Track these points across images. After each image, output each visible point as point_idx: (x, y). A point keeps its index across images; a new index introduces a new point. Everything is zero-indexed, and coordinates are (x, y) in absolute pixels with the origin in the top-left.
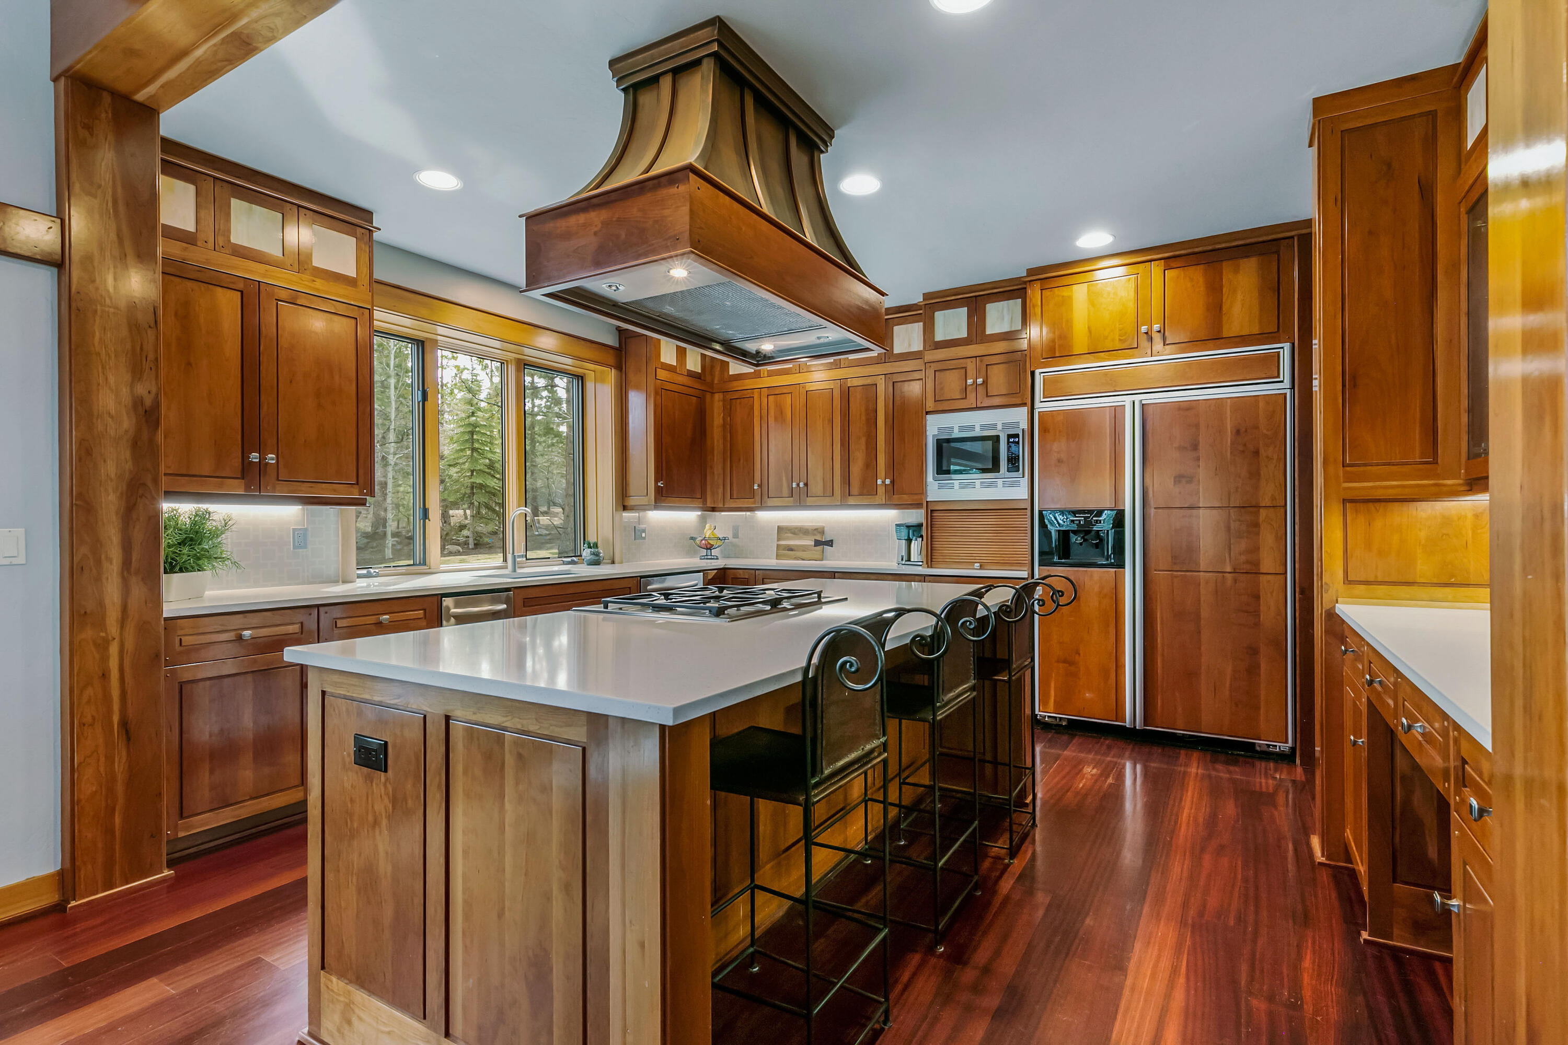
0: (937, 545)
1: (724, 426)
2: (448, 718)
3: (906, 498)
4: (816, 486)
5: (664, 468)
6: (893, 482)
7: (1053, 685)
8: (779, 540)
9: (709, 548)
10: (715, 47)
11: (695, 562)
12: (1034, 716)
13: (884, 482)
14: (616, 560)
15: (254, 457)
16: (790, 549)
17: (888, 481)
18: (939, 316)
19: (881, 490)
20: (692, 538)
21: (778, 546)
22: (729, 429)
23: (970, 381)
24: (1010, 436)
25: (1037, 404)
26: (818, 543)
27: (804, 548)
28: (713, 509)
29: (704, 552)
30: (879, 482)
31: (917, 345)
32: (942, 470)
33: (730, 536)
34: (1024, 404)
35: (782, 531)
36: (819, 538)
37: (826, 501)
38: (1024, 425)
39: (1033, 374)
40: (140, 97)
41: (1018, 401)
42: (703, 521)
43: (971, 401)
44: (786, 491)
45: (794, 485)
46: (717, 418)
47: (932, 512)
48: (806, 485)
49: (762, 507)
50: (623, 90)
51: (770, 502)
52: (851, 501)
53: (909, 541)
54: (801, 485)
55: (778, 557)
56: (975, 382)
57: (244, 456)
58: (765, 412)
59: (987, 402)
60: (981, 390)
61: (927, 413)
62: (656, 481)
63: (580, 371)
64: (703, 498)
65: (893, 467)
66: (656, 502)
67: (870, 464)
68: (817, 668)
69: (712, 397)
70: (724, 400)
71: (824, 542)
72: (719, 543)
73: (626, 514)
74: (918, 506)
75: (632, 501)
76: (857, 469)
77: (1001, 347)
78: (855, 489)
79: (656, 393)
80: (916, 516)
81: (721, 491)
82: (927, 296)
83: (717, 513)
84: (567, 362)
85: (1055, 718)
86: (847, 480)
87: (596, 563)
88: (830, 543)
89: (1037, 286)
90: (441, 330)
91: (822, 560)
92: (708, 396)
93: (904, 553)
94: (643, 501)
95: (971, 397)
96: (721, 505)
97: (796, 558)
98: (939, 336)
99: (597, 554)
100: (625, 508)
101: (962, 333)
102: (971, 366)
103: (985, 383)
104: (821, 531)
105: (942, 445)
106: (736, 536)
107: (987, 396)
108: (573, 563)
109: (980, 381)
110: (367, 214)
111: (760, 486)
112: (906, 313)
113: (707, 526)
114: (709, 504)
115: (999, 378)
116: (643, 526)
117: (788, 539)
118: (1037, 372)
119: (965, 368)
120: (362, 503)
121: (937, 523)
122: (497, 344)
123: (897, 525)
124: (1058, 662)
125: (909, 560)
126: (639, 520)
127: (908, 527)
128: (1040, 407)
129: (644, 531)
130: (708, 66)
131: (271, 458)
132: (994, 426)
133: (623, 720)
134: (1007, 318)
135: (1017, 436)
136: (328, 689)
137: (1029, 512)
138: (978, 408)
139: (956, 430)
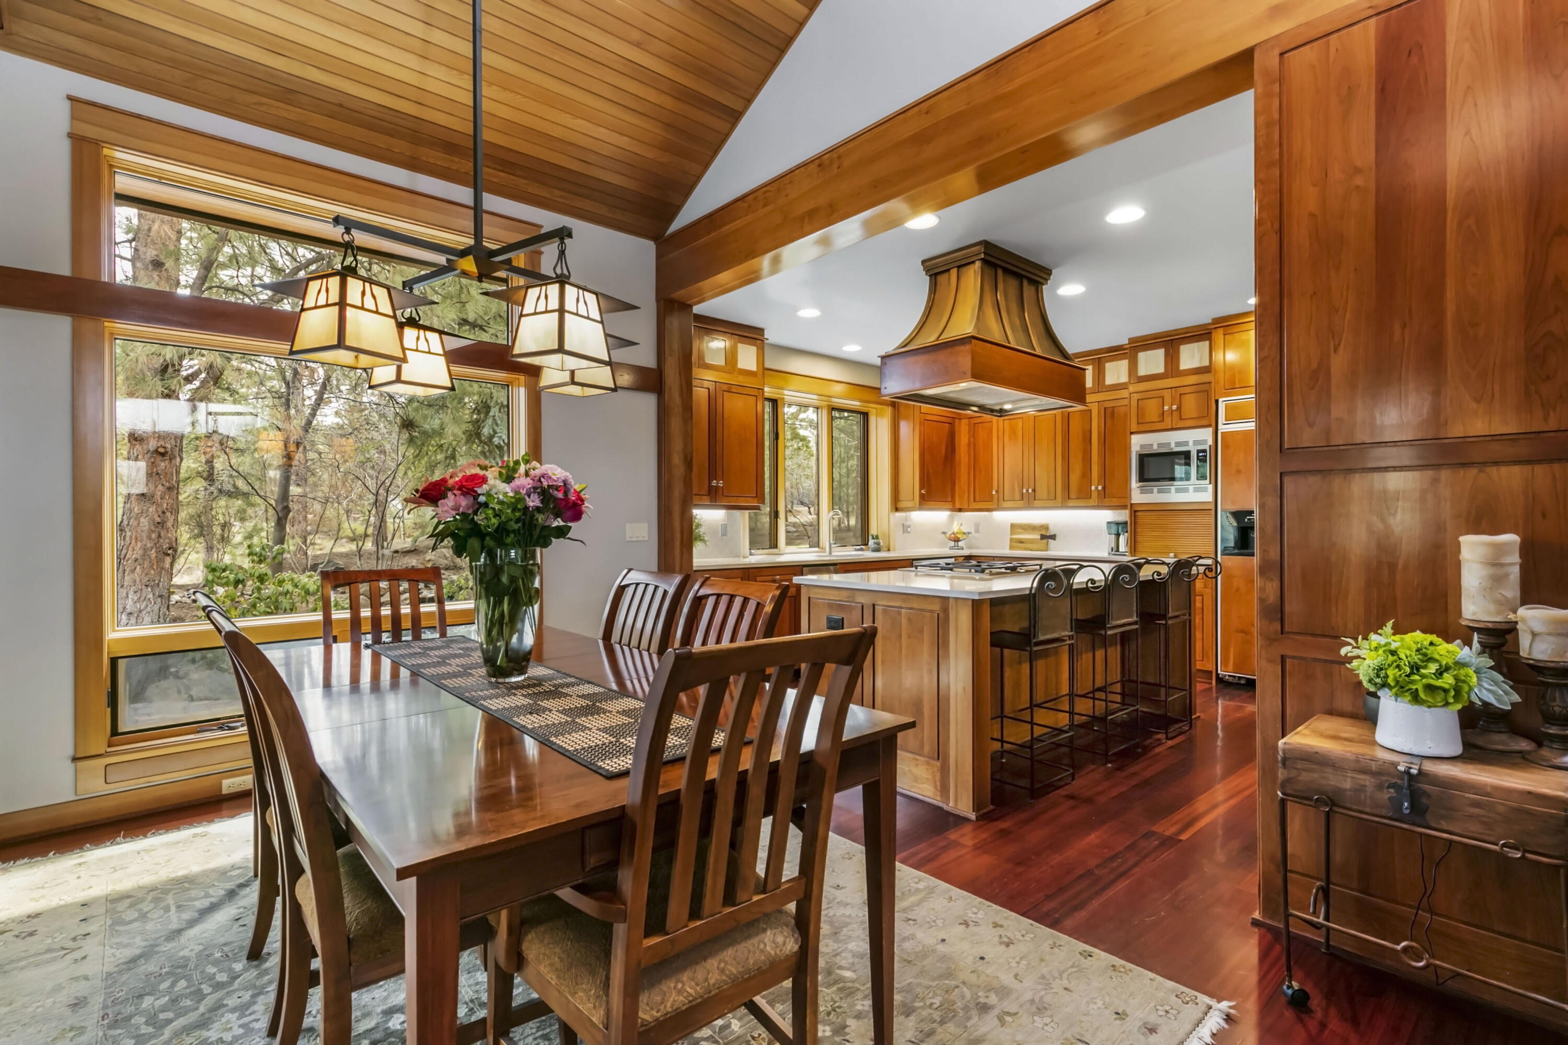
0: (1139, 538)
1: (969, 444)
2: (874, 605)
3: (1115, 502)
4: (1042, 491)
5: (925, 480)
6: (1104, 488)
7: (1232, 650)
8: (1012, 534)
9: (957, 540)
10: (982, 256)
11: (946, 551)
12: (1217, 675)
13: (1097, 488)
14: (891, 548)
15: (714, 483)
16: (1021, 542)
17: (1100, 488)
18: (1142, 356)
19: (1095, 495)
20: (944, 533)
21: (1011, 540)
22: (973, 446)
23: (1166, 408)
24: (1199, 451)
25: (1220, 426)
26: (1043, 537)
27: (1032, 541)
28: (960, 510)
29: (952, 544)
30: (1093, 488)
31: (1124, 378)
32: (1142, 478)
33: (973, 531)
34: (1209, 426)
35: (1014, 527)
36: (1044, 533)
37: (1051, 503)
38: (1210, 442)
39: (1217, 401)
40: (688, 303)
41: (1206, 423)
42: (951, 519)
43: (1168, 422)
44: (1017, 496)
45: (1024, 491)
46: (963, 439)
47: (1135, 511)
48: (1034, 490)
49: (999, 508)
50: (930, 276)
51: (1006, 504)
52: (1070, 503)
53: (1118, 535)
54: (1030, 491)
55: (1011, 548)
56: (1171, 408)
57: (710, 483)
58: (1001, 433)
59: (1181, 424)
60: (1175, 414)
61: (1131, 433)
62: (920, 489)
63: (865, 410)
64: (953, 501)
65: (1104, 476)
66: (920, 504)
67: (1086, 474)
68: (1036, 589)
69: (960, 423)
70: (969, 424)
71: (1048, 536)
72: (965, 536)
73: (898, 514)
74: (1124, 507)
75: (902, 505)
76: (1075, 477)
77: (1193, 379)
78: (1073, 495)
79: (920, 424)
80: (1123, 515)
81: (966, 495)
82: (1132, 341)
83: (962, 514)
84: (855, 404)
85: (1234, 677)
86: (1067, 487)
87: (877, 550)
88: (1053, 537)
89: (1221, 331)
90: (786, 392)
91: (1047, 550)
92: (957, 421)
93: (1113, 545)
94: (910, 504)
95: (1168, 420)
96: (966, 507)
97: (1026, 549)
98: (1142, 372)
99: (878, 544)
100: (897, 510)
101: (1161, 369)
102: (1167, 395)
103: (1179, 408)
104: (1046, 527)
105: (1142, 458)
106: (977, 531)
107: (1181, 419)
108: (861, 550)
109: (1174, 407)
110: (760, 331)
111: (997, 492)
112: (1115, 352)
113: (955, 523)
114: (958, 506)
115: (1191, 404)
116: (908, 523)
117: (1020, 533)
118: (1220, 400)
119: (1163, 397)
120: (758, 508)
121: (1139, 520)
122: (815, 397)
123: (1109, 523)
124: (1237, 631)
125: (1118, 550)
126: (906, 519)
127: (1118, 524)
128: (1222, 428)
129: (909, 527)
130: (978, 264)
131: (721, 483)
132: (1186, 444)
133: (956, 598)
134: (1197, 356)
135: (1204, 451)
136: (811, 596)
137: (1213, 512)
138: (1173, 429)
139: (1155, 447)
